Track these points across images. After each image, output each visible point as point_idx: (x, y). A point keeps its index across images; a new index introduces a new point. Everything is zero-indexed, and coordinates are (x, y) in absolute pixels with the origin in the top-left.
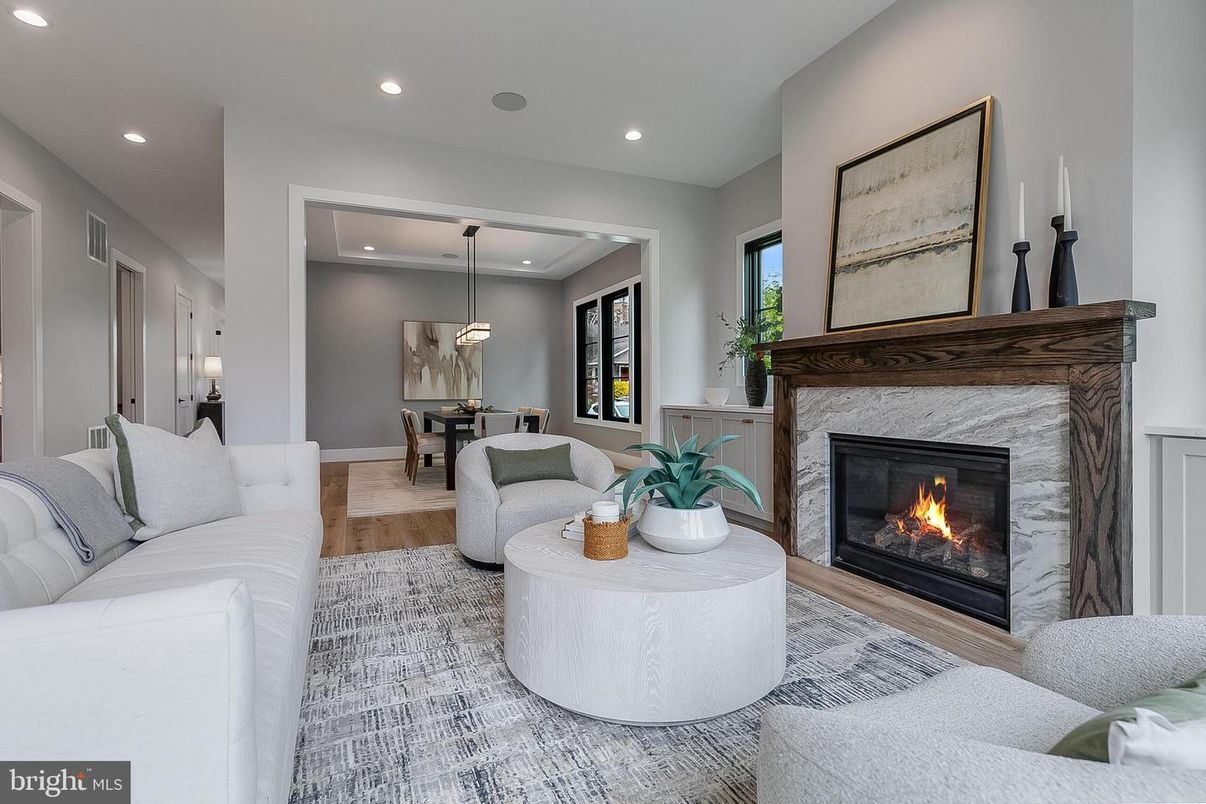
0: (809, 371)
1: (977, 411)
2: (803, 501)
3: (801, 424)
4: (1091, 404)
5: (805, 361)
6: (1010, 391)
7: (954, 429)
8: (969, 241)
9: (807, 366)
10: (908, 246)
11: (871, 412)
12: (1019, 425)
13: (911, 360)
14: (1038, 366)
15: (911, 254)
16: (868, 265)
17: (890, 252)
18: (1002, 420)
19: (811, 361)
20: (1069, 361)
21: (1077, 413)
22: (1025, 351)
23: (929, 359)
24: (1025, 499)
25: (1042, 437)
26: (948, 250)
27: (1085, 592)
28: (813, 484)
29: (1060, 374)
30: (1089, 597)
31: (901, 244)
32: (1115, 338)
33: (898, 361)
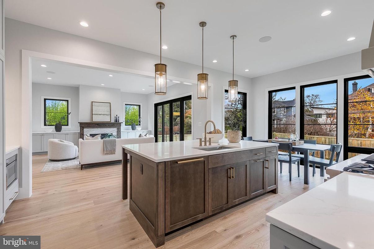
1: (110, 130)
4: (119, 129)
8: (110, 115)
9: (87, 126)
11: (97, 131)
12: (113, 131)
13: (104, 125)
14: (115, 127)
15: (104, 115)
20: (118, 126)
31: (102, 113)
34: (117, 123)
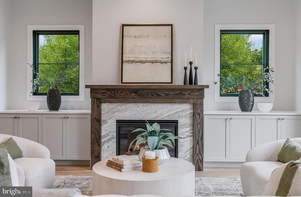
0: (110, 97)
1: (170, 110)
2: (104, 147)
3: (103, 118)
4: (198, 108)
5: (109, 93)
6: (179, 105)
7: (163, 116)
8: (170, 62)
9: (110, 95)
10: (151, 59)
11: (135, 112)
12: (180, 114)
13: (152, 95)
14: (187, 99)
15: (153, 62)
16: (136, 62)
17: (145, 60)
18: (176, 113)
19: (112, 93)
20: (194, 98)
21: (195, 110)
22: (184, 95)
23: (158, 95)
24: (182, 133)
25: (186, 117)
26: (164, 64)
27: (196, 153)
28: (109, 140)
29: (192, 101)
30: (197, 154)
31: (149, 58)
32: (202, 93)
33: (148, 95)
34: (193, 87)
